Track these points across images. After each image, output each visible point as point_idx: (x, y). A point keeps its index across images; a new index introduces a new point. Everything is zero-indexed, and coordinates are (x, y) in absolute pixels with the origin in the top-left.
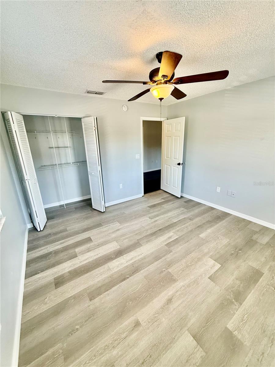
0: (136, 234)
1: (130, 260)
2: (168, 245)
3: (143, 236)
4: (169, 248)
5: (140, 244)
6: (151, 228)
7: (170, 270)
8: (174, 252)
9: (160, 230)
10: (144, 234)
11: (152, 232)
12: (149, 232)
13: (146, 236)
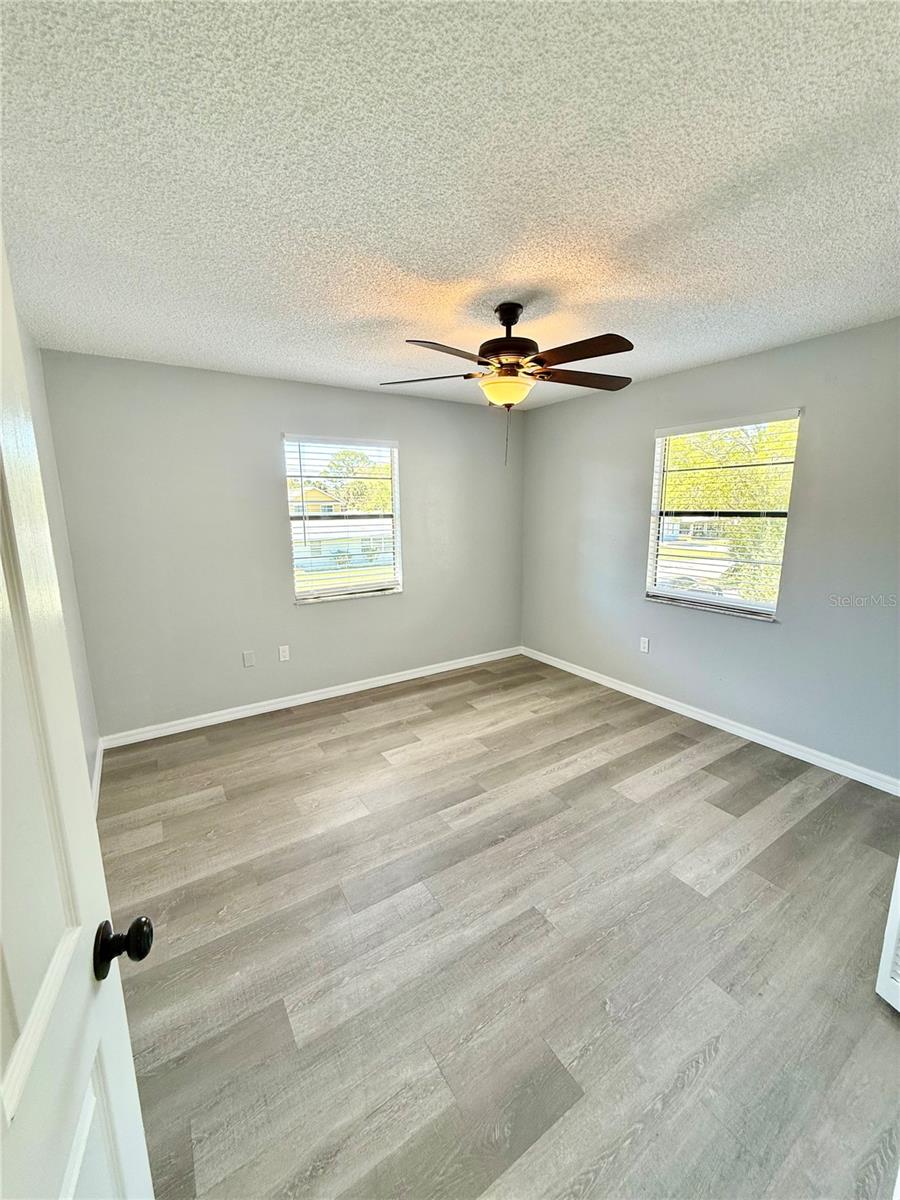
0: (580, 827)
1: (571, 762)
2: (476, 791)
3: (555, 818)
4: (477, 785)
5: (556, 795)
6: (531, 850)
7: (485, 749)
8: (467, 777)
9: (495, 842)
10: (552, 825)
11: (526, 832)
12: (536, 833)
13: (545, 818)
